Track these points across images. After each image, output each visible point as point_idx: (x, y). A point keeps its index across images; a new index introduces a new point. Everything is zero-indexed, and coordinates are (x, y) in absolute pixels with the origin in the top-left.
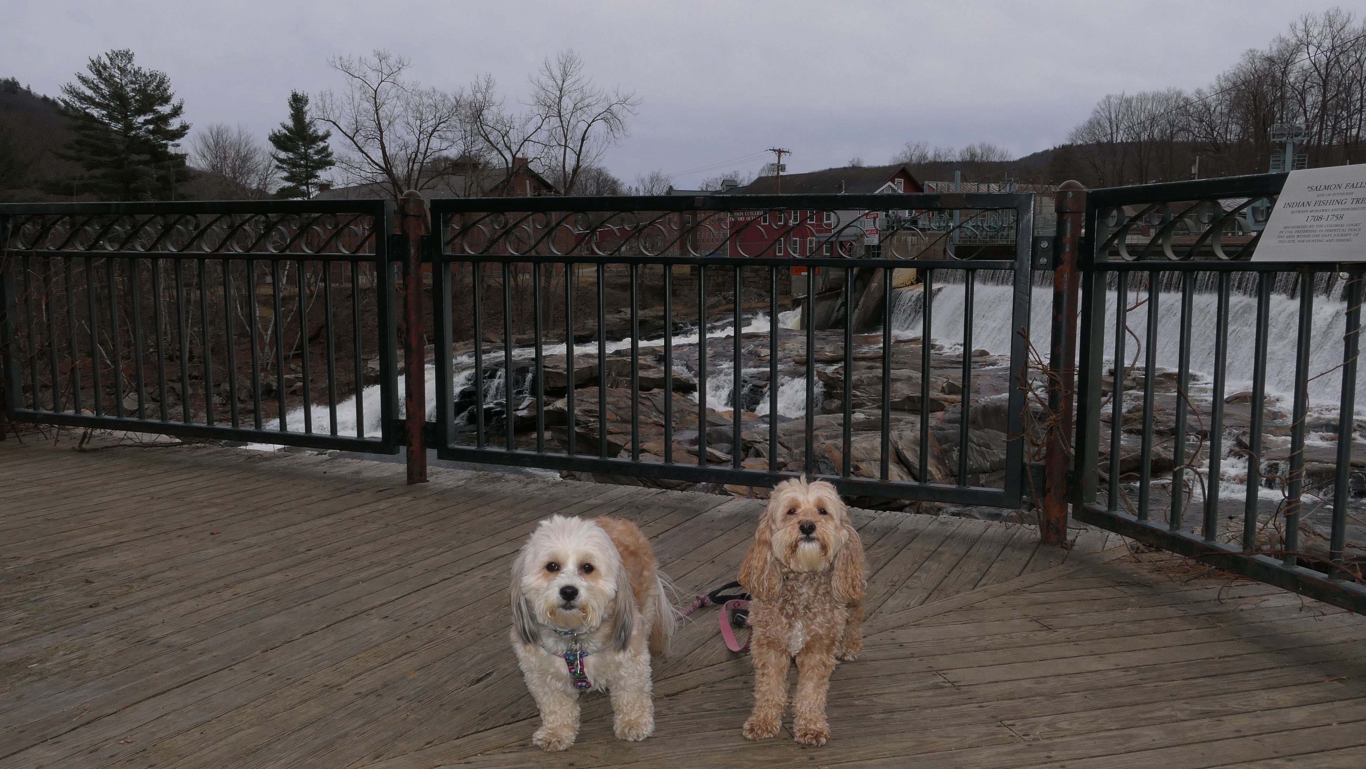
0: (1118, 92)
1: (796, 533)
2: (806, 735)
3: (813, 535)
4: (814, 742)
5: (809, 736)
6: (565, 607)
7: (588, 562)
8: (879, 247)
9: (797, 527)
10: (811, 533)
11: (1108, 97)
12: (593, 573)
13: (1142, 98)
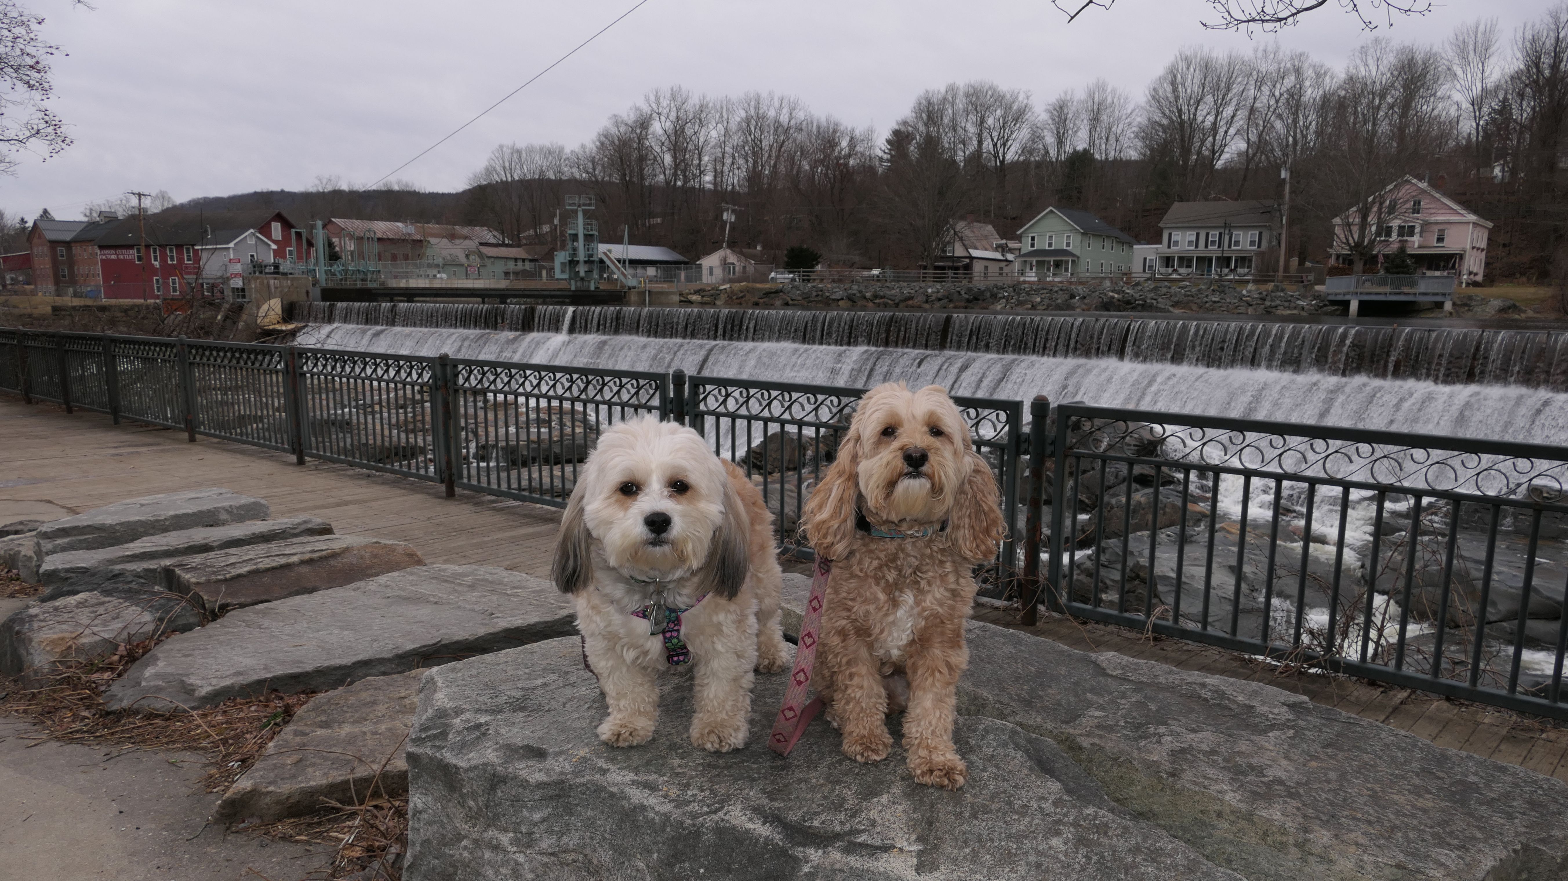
0: (510, 143)
1: (900, 464)
2: (931, 771)
3: (925, 468)
4: (946, 782)
5: (936, 773)
6: (655, 543)
7: (680, 477)
8: (243, 290)
9: (899, 454)
10: (922, 465)
11: (501, 147)
12: (689, 493)
13: (530, 150)
